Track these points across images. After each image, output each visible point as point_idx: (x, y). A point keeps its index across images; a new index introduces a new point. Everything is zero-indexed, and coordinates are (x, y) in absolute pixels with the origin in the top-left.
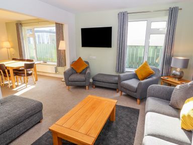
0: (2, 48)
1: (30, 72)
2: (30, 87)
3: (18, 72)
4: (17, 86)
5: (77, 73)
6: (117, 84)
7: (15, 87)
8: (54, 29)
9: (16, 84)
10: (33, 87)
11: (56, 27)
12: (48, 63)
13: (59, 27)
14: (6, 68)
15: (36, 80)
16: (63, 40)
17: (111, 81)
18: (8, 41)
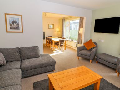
0: (55, 31)
1: (62, 45)
2: (60, 52)
3: (57, 43)
4: (55, 50)
5: (87, 49)
6: (116, 65)
7: (54, 50)
8: (78, 21)
9: (55, 49)
10: (62, 52)
11: (80, 20)
12: (74, 41)
13: (82, 20)
14: (52, 40)
15: (65, 49)
16: (82, 27)
17: (112, 61)
18: (59, 28)
